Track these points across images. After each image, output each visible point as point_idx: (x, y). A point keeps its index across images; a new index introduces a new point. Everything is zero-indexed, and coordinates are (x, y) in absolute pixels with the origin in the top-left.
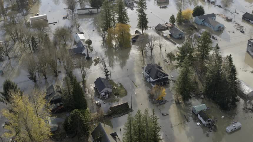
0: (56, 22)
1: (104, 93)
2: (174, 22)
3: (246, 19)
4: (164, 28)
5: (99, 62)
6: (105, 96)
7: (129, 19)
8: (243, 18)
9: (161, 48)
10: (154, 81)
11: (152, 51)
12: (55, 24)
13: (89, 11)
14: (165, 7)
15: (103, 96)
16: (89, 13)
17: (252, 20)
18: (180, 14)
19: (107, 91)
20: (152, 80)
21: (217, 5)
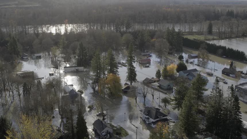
0: (43, 78)
1: (105, 133)
2: (160, 77)
3: (225, 73)
4: (151, 82)
5: (94, 108)
6: (106, 136)
7: (118, 72)
8: (222, 73)
9: (153, 96)
10: (154, 121)
11: (145, 99)
12: (42, 79)
13: (75, 69)
14: (148, 67)
15: (104, 136)
16: (75, 71)
17: (231, 74)
18: (165, 70)
19: (108, 131)
20: (152, 120)
21: (196, 65)
